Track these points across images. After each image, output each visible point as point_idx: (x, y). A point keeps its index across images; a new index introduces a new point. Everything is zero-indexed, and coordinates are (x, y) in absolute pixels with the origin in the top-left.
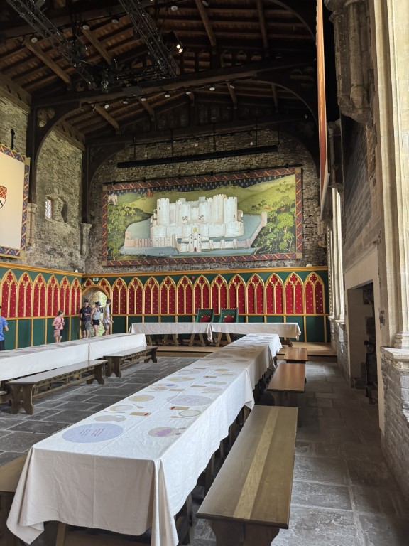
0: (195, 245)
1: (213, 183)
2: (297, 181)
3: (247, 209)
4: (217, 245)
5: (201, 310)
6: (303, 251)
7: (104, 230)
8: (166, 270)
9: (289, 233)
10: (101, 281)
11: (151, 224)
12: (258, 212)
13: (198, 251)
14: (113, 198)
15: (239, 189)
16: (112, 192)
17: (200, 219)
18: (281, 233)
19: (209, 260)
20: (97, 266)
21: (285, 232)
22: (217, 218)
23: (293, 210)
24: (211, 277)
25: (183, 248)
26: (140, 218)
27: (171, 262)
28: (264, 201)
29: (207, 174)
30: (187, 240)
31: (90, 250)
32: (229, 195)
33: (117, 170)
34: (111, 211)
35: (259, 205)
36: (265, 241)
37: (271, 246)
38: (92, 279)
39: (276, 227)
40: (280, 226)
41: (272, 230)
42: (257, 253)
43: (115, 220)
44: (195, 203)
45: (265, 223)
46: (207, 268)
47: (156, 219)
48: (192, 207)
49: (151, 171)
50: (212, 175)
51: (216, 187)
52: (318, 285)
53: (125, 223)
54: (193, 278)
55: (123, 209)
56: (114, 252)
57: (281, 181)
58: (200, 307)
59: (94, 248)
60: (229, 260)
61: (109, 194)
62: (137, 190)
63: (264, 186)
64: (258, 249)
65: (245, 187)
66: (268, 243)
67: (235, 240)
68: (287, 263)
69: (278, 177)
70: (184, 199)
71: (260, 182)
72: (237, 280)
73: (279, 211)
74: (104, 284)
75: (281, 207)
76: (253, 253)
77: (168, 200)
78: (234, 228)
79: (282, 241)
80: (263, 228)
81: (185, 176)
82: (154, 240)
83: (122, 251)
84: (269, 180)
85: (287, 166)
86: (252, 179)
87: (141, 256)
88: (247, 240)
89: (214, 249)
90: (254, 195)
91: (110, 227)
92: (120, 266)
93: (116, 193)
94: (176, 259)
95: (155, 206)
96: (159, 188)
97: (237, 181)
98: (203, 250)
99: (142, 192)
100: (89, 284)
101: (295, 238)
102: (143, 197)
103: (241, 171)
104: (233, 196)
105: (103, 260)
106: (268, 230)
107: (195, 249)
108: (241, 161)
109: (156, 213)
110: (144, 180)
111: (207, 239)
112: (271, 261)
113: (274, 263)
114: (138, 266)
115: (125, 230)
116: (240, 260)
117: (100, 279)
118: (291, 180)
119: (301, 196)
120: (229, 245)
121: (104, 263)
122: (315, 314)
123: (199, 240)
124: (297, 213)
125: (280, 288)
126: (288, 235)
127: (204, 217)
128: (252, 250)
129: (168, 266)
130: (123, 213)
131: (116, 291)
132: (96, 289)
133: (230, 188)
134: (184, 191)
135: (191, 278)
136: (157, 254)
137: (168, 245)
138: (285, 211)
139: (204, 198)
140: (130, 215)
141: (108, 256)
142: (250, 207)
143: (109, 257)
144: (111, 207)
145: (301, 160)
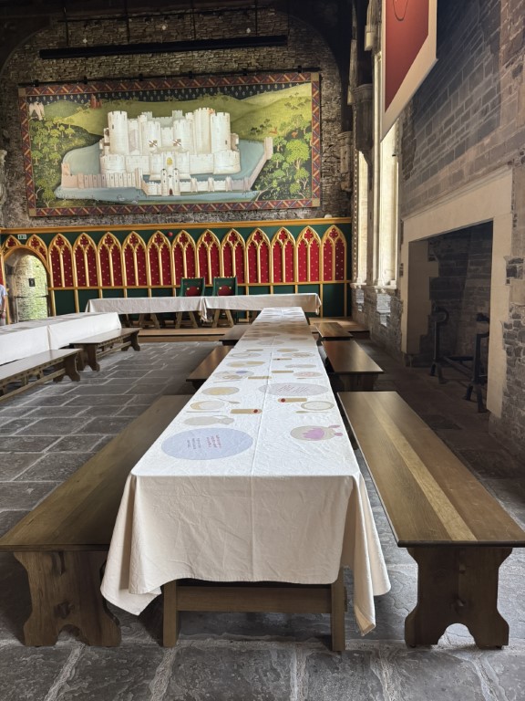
0: (171, 186)
1: (194, 90)
2: (313, 93)
3: (245, 132)
4: (202, 186)
5: (185, 280)
6: (321, 196)
7: (27, 160)
8: (129, 223)
9: (303, 169)
10: (31, 239)
11: (101, 152)
12: (259, 137)
13: (176, 194)
14: (37, 108)
15: (232, 101)
16: (34, 100)
17: (175, 145)
18: (292, 169)
19: (193, 208)
20: (21, 216)
21: (298, 168)
22: (200, 145)
23: (308, 136)
24: (196, 233)
25: (153, 190)
26: (83, 142)
27: (135, 210)
28: (268, 121)
29: (182, 75)
30: (158, 177)
31: (8, 191)
32: (218, 110)
33: (39, 62)
34: (35, 130)
35: (262, 126)
36: (272, 180)
37: (278, 189)
38: (16, 237)
39: (285, 161)
40: (291, 159)
41: (281, 165)
42: (260, 198)
43: (44, 144)
44: (167, 120)
45: (270, 155)
46: (191, 219)
47: (108, 144)
48: (163, 126)
49: (95, 67)
50: (191, 78)
51: (197, 96)
52: (339, 243)
53: (59, 149)
54: (171, 234)
55: (55, 126)
56: (47, 194)
57: (292, 91)
58: (183, 276)
59: (14, 188)
60: (221, 208)
61: (30, 102)
62: (75, 96)
63: (267, 98)
64: (261, 192)
65: (240, 97)
66: (275, 184)
67: (228, 179)
68: (301, 213)
69: (287, 86)
70: (150, 114)
71: (261, 92)
72: (234, 238)
73: (289, 137)
74: (35, 243)
75: (292, 131)
76: (254, 199)
77: (125, 114)
78: (226, 161)
79: (293, 181)
80: (268, 162)
81: (150, 77)
82: (108, 177)
83: (59, 193)
84: (275, 90)
85: (300, 70)
86: (251, 87)
87: (89, 202)
88: (246, 179)
89: (200, 193)
90: (254, 112)
91: (36, 155)
92: (58, 217)
93: (41, 100)
94: (143, 206)
95: (105, 123)
96: (110, 94)
97: (229, 88)
98: (182, 193)
99: (83, 100)
100: (12, 243)
101: (310, 177)
102: (85, 108)
103: (233, 73)
104: (224, 111)
105: (32, 207)
106: (275, 165)
107: (171, 192)
108: (235, 58)
109: (108, 133)
110: (85, 81)
111: (186, 176)
112: (278, 210)
113: (283, 213)
114: (85, 217)
115: (60, 162)
116: (236, 209)
117: (29, 236)
118: (305, 90)
119: (318, 116)
120: (220, 186)
121: (33, 212)
122: (334, 281)
123: (175, 177)
124: (314, 141)
125: (290, 247)
126: (302, 173)
127: (182, 143)
128: (251, 195)
129: (131, 217)
130: (55, 133)
131: (55, 254)
132: (24, 252)
133: (219, 99)
134: (148, 100)
135: (167, 235)
136: (113, 199)
137: (130, 185)
138: (298, 137)
139: (180, 112)
140: (66, 136)
141: (38, 201)
142: (248, 129)
143: (40, 203)
144: (35, 124)
145: (319, 62)
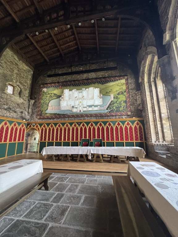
0: (80, 109)
2: (126, 82)
4: (90, 109)
5: (83, 140)
6: (131, 111)
7: (40, 103)
9: (124, 103)
11: (60, 100)
12: (109, 94)
13: (82, 111)
14: (45, 90)
15: (100, 85)
16: (44, 87)
17: (82, 97)
18: (120, 103)
19: (87, 116)
20: (35, 118)
21: (122, 103)
22: (90, 97)
23: (125, 93)
24: (87, 123)
25: (75, 110)
26: (56, 98)
27: (69, 117)
28: (112, 90)
29: (85, 79)
30: (77, 107)
31: (33, 112)
32: (96, 87)
33: (47, 78)
34: (43, 95)
35: (110, 91)
36: (113, 107)
37: (116, 109)
38: (32, 124)
39: (118, 101)
40: (119, 100)
41: (116, 102)
42: (110, 112)
43: (45, 99)
44: (80, 91)
45: (113, 99)
46: (86, 119)
47: (63, 98)
48: (79, 93)
49: (62, 79)
50: (88, 80)
51: (90, 84)
52: (140, 127)
53: (49, 100)
54: (79, 124)
55: (49, 94)
56: (43, 112)
57: (119, 81)
58: (82, 138)
59: (35, 111)
60: (96, 116)
61: (43, 88)
62: (55, 86)
63: (111, 84)
64: (110, 110)
65: (103, 84)
66: (114, 108)
67: (99, 107)
68: (124, 117)
69: (117, 80)
70: (76, 90)
71: (109, 82)
72: (101, 125)
73: (118, 94)
74: (37, 126)
75: (120, 92)
76: (107, 112)
77: (68, 90)
78: (98, 101)
79: (121, 107)
80: (112, 101)
81: (76, 80)
82: (62, 107)
83: (47, 112)
84: (113, 81)
85: (121, 76)
86: (106, 81)
87: (55, 114)
88: (105, 106)
89: (89, 111)
90: (107, 87)
91: (42, 101)
92: (45, 119)
93: (46, 87)
94: (71, 115)
95: (63, 92)
96: (65, 85)
97: (99, 82)
98: (84, 111)
99: (57, 87)
100: (30, 126)
101: (127, 106)
102: (57, 89)
103: (100, 78)
104: (98, 88)
106: (114, 102)
107: (80, 111)
108: (100, 74)
109: (63, 95)
110: (58, 82)
111: (86, 106)
112: (116, 116)
114: (54, 118)
115: (49, 103)
116: (101, 116)
117: (36, 124)
118: (123, 81)
119: (128, 88)
120: (96, 109)
121: (38, 117)
122: (139, 141)
123: (82, 107)
124: (127, 95)
125: (121, 128)
126: (123, 104)
127: (85, 97)
128: (107, 111)
129: (67, 119)
130: (49, 96)
131: (42, 130)
132: (34, 129)
133: (96, 85)
134: (75, 86)
136: (62, 113)
137: (68, 109)
138: (121, 94)
139: (84, 89)
140: (51, 96)
142: (105, 92)
143: (41, 115)
144: (43, 93)
145: (127, 74)
